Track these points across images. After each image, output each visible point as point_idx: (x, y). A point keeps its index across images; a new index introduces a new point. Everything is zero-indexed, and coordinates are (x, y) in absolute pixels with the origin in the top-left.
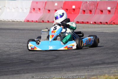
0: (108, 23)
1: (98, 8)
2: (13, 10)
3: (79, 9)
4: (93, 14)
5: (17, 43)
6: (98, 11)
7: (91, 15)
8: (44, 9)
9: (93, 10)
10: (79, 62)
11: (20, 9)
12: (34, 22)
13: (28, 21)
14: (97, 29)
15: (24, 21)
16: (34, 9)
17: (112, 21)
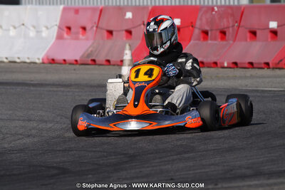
0: (271, 65)
1: (242, 23)
2: (12, 33)
3: (192, 27)
4: (231, 42)
5: (24, 120)
6: (243, 32)
7: (224, 43)
8: (97, 27)
9: (231, 29)
10: (191, 172)
11: (32, 28)
12: (70, 64)
13: (53, 61)
14: (240, 81)
15: (41, 61)
16: (69, 28)
17: (281, 61)
